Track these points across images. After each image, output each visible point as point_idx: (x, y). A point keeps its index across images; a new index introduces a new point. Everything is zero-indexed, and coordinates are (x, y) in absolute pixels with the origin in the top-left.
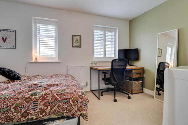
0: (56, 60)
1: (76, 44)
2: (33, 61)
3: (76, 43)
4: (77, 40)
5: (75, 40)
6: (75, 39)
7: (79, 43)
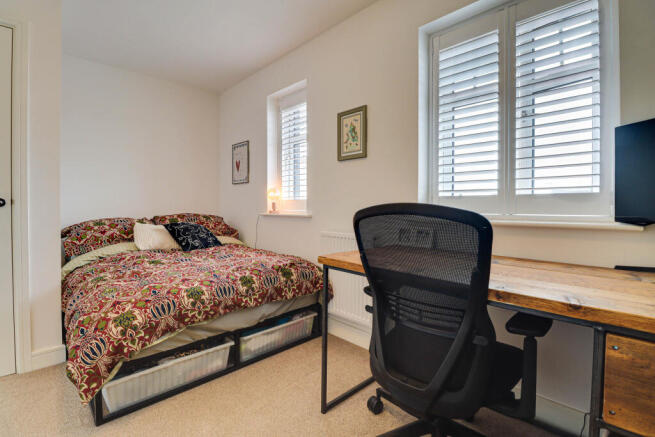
0: (303, 212)
1: (350, 148)
2: (268, 213)
3: (350, 140)
4: (354, 130)
5: (346, 130)
6: (347, 126)
7: (359, 141)
